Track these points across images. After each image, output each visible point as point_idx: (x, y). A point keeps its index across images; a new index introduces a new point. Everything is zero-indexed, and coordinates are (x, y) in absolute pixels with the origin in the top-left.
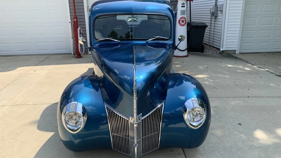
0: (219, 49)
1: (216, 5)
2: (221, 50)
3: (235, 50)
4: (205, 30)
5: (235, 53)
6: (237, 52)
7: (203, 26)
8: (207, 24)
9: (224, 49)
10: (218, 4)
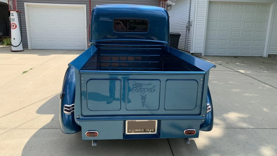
0: (190, 52)
1: (189, 21)
2: (191, 52)
3: (201, 53)
4: (179, 38)
5: (201, 55)
6: (203, 55)
7: (178, 35)
8: (181, 34)
9: (193, 52)
10: (190, 20)
